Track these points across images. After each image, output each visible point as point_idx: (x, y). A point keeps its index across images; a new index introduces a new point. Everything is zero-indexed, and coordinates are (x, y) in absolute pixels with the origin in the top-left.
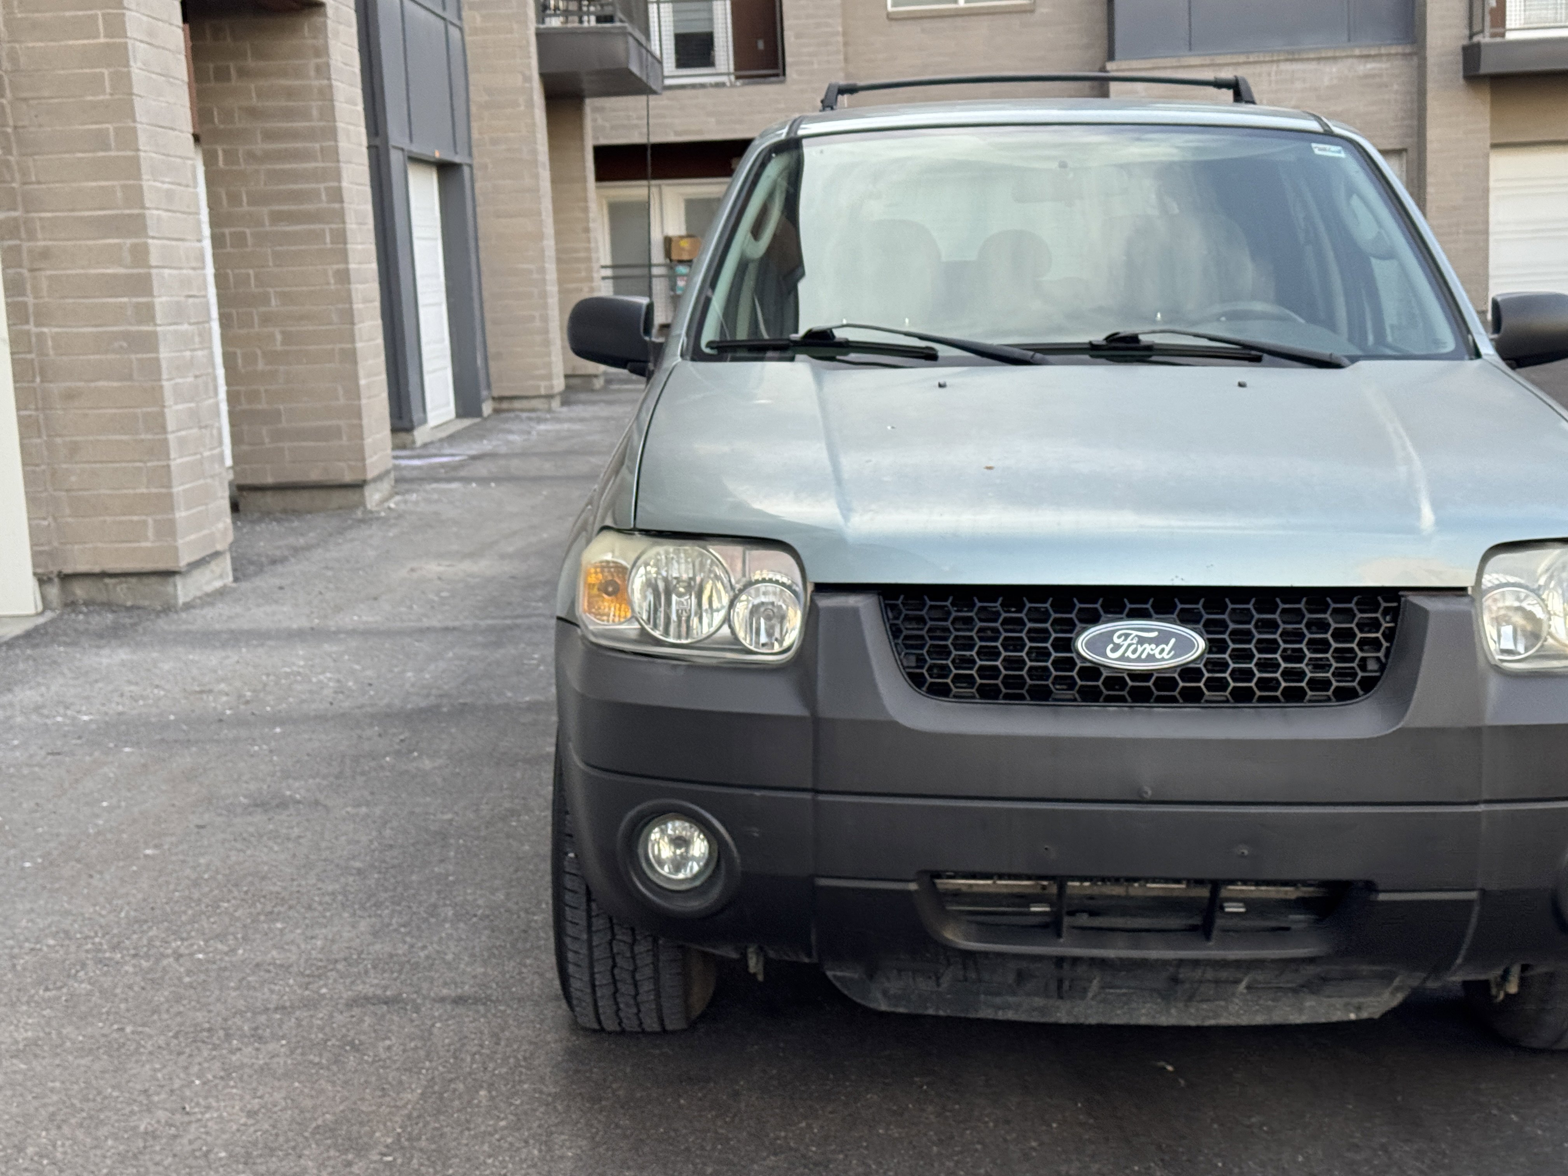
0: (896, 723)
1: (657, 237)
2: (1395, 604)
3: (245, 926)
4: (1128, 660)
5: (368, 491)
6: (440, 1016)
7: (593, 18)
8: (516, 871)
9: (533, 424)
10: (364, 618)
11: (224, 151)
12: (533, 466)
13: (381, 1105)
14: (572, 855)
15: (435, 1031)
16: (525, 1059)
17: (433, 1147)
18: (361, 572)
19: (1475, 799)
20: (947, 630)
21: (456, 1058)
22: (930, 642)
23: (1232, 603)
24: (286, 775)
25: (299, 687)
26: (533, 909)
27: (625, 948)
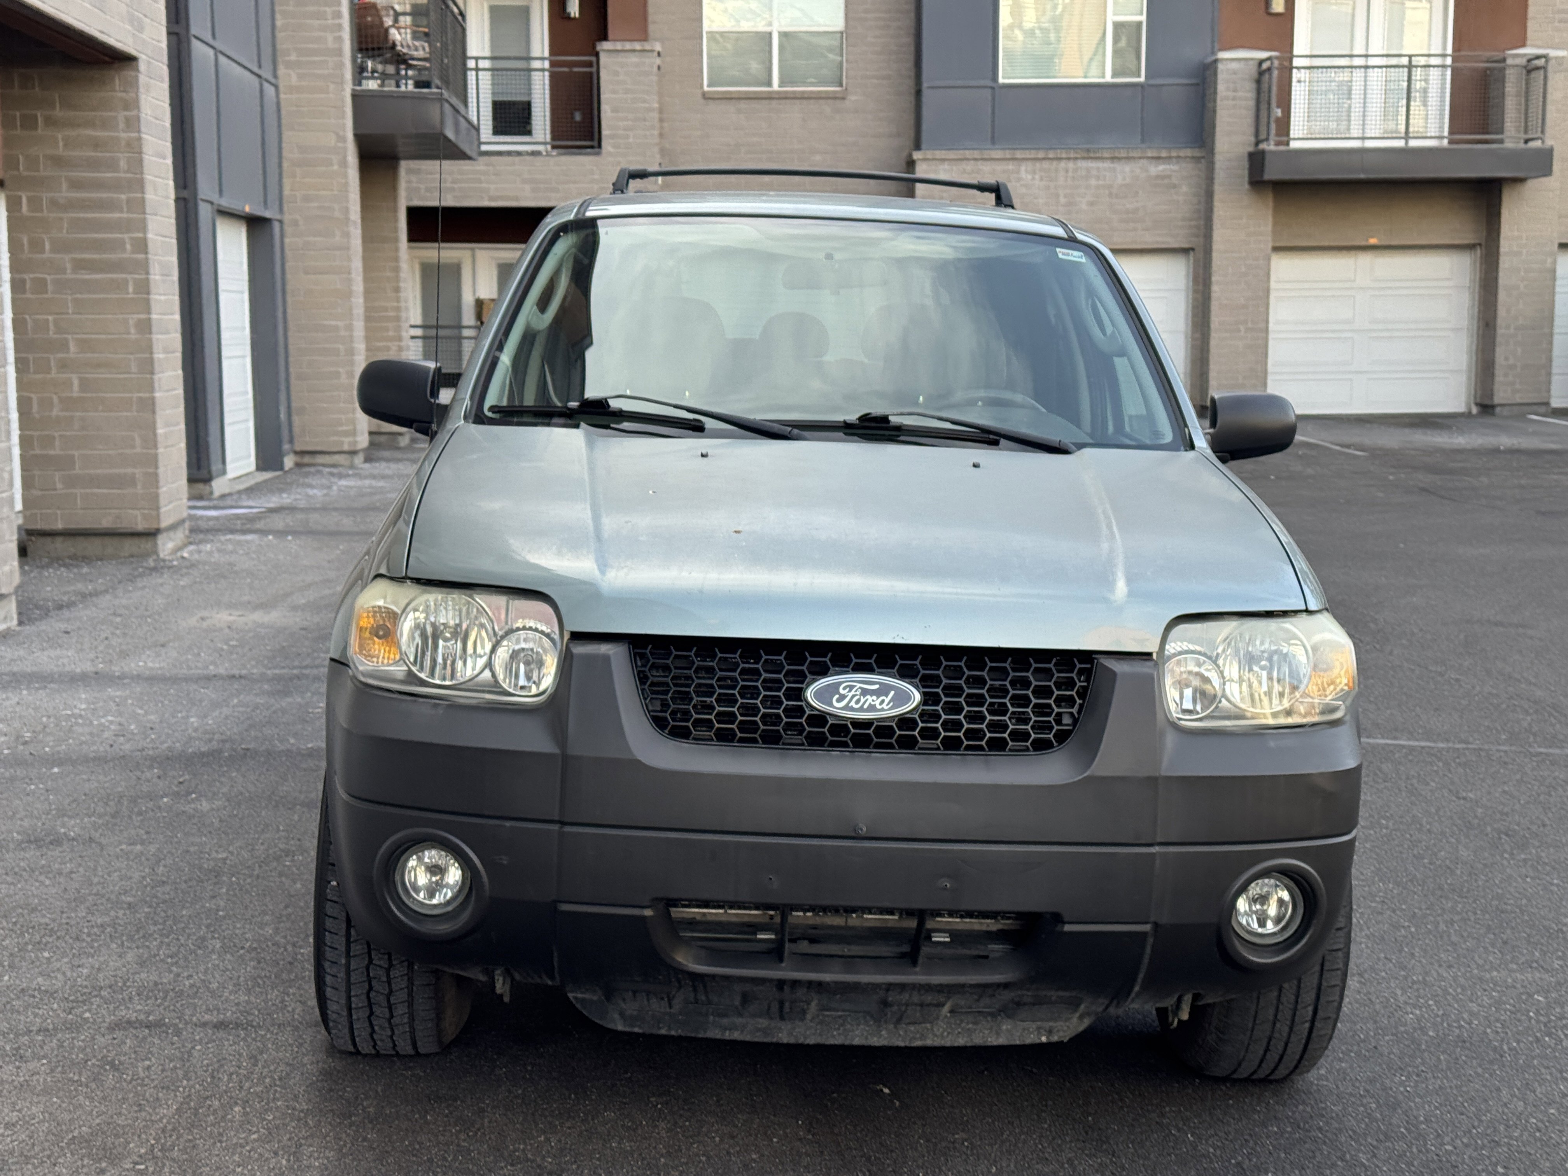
0: (639, 761)
1: (468, 299)
2: (1089, 666)
3: (11, 955)
4: (852, 709)
5: (161, 539)
6: (201, 1039)
7: (410, 82)
8: (286, 907)
9: (335, 480)
10: (150, 664)
11: (29, 200)
12: (331, 521)
13: (137, 1118)
14: (334, 883)
15: (195, 1054)
16: (280, 1079)
17: (185, 1157)
18: (149, 620)
19: (1150, 841)
20: (689, 678)
21: (213, 1077)
22: (674, 689)
23: (946, 660)
24: (62, 813)
25: (79, 730)
26: (301, 943)
27: (381, 973)
